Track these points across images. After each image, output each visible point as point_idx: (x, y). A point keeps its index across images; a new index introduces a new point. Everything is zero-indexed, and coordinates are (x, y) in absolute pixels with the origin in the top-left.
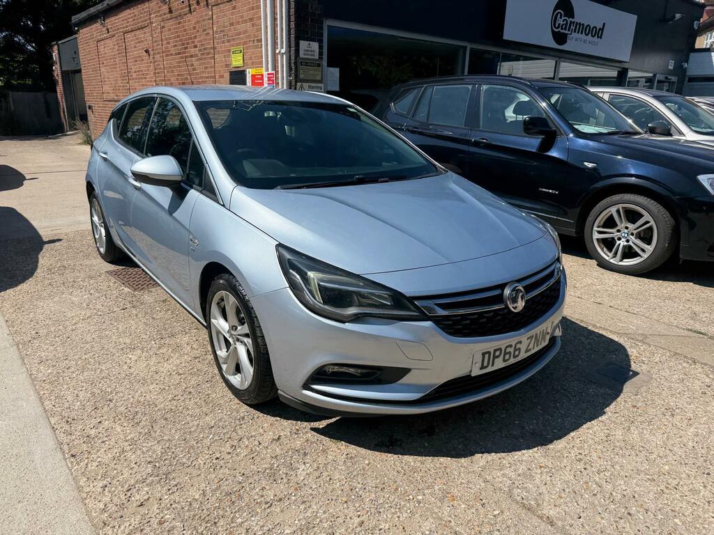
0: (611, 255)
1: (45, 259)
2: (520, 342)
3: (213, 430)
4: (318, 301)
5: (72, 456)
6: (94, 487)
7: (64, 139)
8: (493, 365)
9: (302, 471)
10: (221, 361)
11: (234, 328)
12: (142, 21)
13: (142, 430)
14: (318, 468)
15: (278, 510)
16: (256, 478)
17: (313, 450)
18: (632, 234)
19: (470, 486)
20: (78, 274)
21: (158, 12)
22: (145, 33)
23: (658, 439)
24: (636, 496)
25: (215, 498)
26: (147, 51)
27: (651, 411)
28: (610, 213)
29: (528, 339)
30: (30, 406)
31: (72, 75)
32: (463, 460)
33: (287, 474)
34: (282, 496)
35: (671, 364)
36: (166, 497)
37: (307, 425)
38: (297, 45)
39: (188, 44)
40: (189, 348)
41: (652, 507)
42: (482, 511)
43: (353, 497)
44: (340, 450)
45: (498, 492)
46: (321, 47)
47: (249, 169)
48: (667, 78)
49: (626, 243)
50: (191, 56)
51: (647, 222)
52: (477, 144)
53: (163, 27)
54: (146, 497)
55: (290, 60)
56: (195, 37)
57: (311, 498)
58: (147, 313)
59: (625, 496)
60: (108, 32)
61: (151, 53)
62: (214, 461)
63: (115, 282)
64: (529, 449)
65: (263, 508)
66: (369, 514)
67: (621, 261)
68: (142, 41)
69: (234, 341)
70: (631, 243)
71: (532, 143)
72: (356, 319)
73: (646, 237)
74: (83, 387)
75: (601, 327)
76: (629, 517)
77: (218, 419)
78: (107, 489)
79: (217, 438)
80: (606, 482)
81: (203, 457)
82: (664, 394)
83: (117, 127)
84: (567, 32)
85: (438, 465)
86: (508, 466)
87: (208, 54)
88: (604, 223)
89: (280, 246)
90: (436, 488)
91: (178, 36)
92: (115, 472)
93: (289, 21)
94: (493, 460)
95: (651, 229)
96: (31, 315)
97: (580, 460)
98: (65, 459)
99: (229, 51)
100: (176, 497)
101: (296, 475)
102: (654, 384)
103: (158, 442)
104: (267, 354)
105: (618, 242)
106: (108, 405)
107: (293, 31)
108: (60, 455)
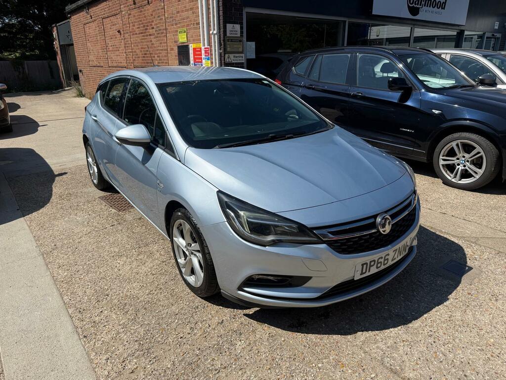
0: (452, 176)
1: (57, 188)
2: (388, 255)
3: (177, 316)
4: (247, 231)
5: (85, 337)
6: (100, 359)
7: (64, 93)
8: (369, 271)
9: (240, 345)
10: (181, 266)
11: (189, 245)
12: (115, 10)
13: (130, 317)
14: (250, 343)
15: (224, 375)
16: (208, 351)
17: (246, 331)
18: (468, 161)
19: (355, 356)
20: (80, 200)
21: (126, 3)
22: (117, 18)
23: (486, 319)
24: (470, 362)
25: (181, 367)
26: (119, 32)
27: (481, 297)
28: (452, 146)
29: (394, 251)
30: (55, 301)
31: (67, 48)
32: (349, 337)
33: (229, 348)
34: (226, 365)
35: (496, 260)
36: (149, 366)
37: (240, 312)
38: (225, 27)
39: (147, 26)
40: (158, 254)
41: (481, 370)
42: (363, 375)
43: (274, 365)
44: (265, 331)
45: (373, 360)
46: (242, 28)
47: (196, 130)
48: (493, 35)
49: (463, 168)
50: (150, 35)
51: (479, 153)
52: (355, 97)
53: (130, 14)
54: (135, 367)
55: (220, 38)
56: (153, 21)
57: (246, 366)
58: (128, 229)
59: (462, 362)
60: (91, 18)
61: (122, 32)
62: (180, 340)
63: (106, 206)
64: (395, 327)
65: (214, 373)
66: (286, 377)
67: (460, 180)
68: (115, 25)
69: (189, 254)
70: (467, 168)
71: (395, 96)
72: (274, 243)
73: (478, 163)
74: (88, 285)
75: (445, 232)
76: (465, 378)
77: (180, 308)
78: (109, 361)
79: (180, 322)
80: (449, 351)
81: (172, 337)
82: (491, 284)
83: (103, 96)
84: (419, 6)
85: (332, 341)
86: (380, 340)
87: (162, 33)
88: (446, 153)
89: (219, 192)
90: (331, 358)
91: (141, 21)
92: (114, 348)
93: (218, 11)
94: (370, 337)
95: (481, 157)
96: (51, 232)
97: (431, 336)
98: (80, 339)
99: (177, 31)
100: (155, 366)
101: (235, 349)
102: (484, 276)
103: (141, 325)
104: (212, 261)
105: (458, 167)
106: (106, 299)
107: (221, 18)
108: (76, 337)
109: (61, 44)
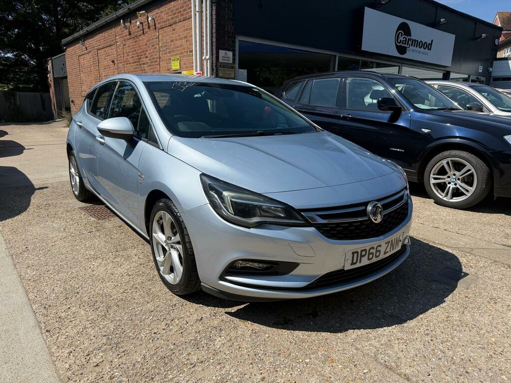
0: (444, 195)
1: (36, 199)
2: (380, 246)
3: (153, 313)
4: (230, 212)
5: (47, 331)
6: (62, 352)
7: (54, 124)
8: (360, 262)
9: (218, 342)
10: (159, 264)
11: (169, 238)
12: (110, 41)
13: (100, 313)
14: (231, 339)
15: (200, 369)
16: (184, 346)
17: (227, 327)
18: (459, 179)
19: (345, 352)
20: (58, 209)
21: (121, 34)
22: (112, 49)
23: (486, 320)
24: (472, 360)
25: (153, 360)
26: (113, 62)
27: (479, 300)
28: (442, 165)
29: (386, 243)
30: (19, 297)
31: (61, 80)
32: (339, 334)
33: (207, 344)
34: (203, 359)
35: (492, 268)
36: (116, 360)
37: (222, 310)
38: (218, 53)
39: (141, 55)
40: (136, 258)
41: (484, 367)
42: (354, 370)
43: (257, 360)
44: (247, 328)
45: (366, 356)
46: (234, 55)
48: (478, 78)
49: (454, 186)
50: (144, 64)
51: (469, 170)
52: (344, 118)
53: (125, 45)
54: (101, 360)
55: (212, 63)
56: (147, 51)
57: (225, 361)
58: (106, 235)
59: (463, 360)
60: (87, 50)
61: (116, 62)
62: (153, 335)
63: (85, 214)
64: (389, 326)
65: (189, 367)
66: (269, 372)
67: (451, 199)
68: (110, 55)
69: (169, 248)
70: (458, 186)
71: (384, 116)
72: (259, 225)
73: (469, 181)
74: (58, 284)
75: (439, 243)
76: (467, 374)
77: (156, 305)
78: (72, 354)
79: (155, 319)
80: (448, 349)
81: (145, 332)
82: (488, 288)
83: (89, 104)
84: (406, 46)
85: (320, 338)
86: (373, 338)
87: (155, 62)
88: (436, 172)
89: (203, 174)
90: (320, 353)
91: (135, 51)
92: (78, 342)
93: (212, 37)
94: (362, 334)
95: (472, 175)
96: (23, 236)
97: (427, 334)
98: (42, 334)
99: (170, 59)
100: (123, 360)
101: (214, 345)
102: (480, 282)
103: (112, 322)
104: (193, 255)
105: (449, 185)
106: (76, 296)
107: (214, 44)
108: (38, 331)
109: (55, 77)
